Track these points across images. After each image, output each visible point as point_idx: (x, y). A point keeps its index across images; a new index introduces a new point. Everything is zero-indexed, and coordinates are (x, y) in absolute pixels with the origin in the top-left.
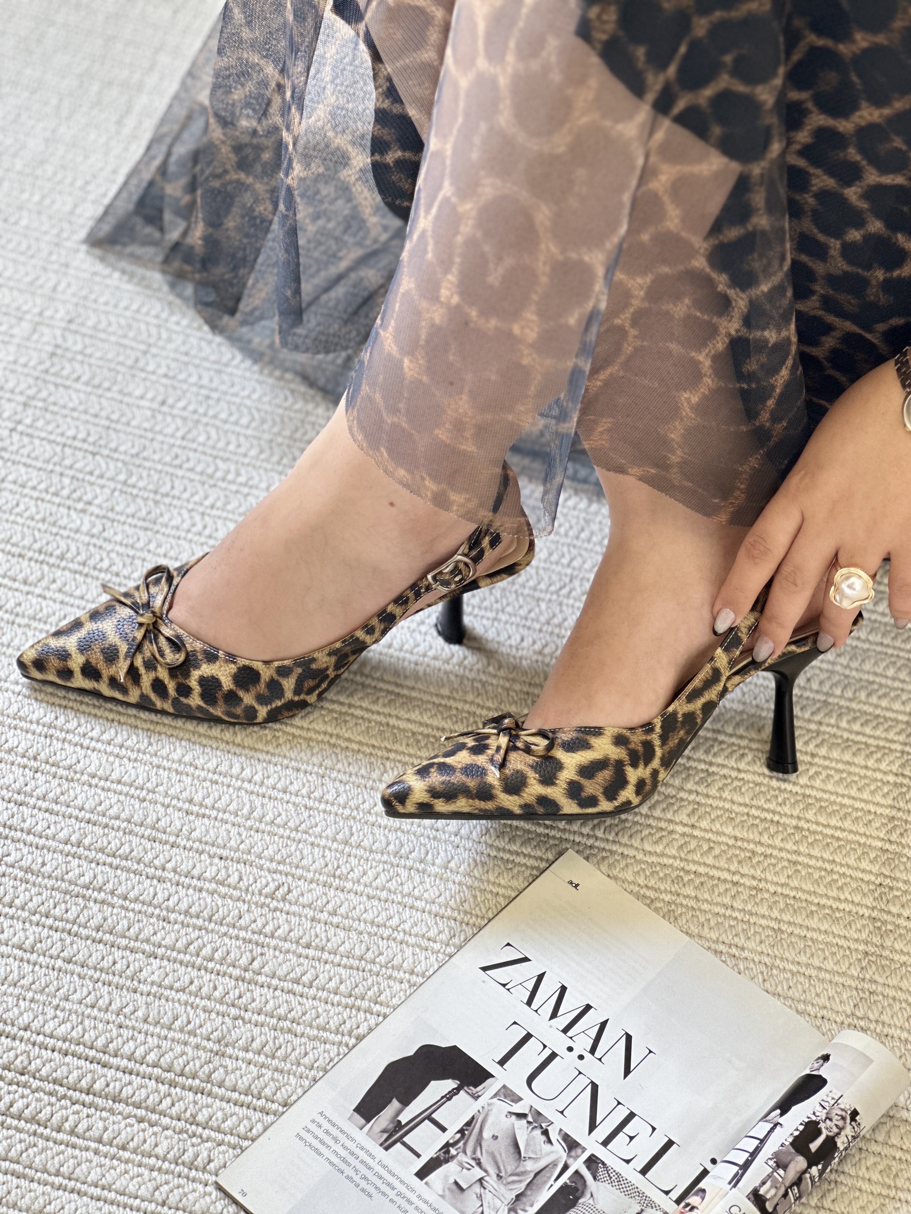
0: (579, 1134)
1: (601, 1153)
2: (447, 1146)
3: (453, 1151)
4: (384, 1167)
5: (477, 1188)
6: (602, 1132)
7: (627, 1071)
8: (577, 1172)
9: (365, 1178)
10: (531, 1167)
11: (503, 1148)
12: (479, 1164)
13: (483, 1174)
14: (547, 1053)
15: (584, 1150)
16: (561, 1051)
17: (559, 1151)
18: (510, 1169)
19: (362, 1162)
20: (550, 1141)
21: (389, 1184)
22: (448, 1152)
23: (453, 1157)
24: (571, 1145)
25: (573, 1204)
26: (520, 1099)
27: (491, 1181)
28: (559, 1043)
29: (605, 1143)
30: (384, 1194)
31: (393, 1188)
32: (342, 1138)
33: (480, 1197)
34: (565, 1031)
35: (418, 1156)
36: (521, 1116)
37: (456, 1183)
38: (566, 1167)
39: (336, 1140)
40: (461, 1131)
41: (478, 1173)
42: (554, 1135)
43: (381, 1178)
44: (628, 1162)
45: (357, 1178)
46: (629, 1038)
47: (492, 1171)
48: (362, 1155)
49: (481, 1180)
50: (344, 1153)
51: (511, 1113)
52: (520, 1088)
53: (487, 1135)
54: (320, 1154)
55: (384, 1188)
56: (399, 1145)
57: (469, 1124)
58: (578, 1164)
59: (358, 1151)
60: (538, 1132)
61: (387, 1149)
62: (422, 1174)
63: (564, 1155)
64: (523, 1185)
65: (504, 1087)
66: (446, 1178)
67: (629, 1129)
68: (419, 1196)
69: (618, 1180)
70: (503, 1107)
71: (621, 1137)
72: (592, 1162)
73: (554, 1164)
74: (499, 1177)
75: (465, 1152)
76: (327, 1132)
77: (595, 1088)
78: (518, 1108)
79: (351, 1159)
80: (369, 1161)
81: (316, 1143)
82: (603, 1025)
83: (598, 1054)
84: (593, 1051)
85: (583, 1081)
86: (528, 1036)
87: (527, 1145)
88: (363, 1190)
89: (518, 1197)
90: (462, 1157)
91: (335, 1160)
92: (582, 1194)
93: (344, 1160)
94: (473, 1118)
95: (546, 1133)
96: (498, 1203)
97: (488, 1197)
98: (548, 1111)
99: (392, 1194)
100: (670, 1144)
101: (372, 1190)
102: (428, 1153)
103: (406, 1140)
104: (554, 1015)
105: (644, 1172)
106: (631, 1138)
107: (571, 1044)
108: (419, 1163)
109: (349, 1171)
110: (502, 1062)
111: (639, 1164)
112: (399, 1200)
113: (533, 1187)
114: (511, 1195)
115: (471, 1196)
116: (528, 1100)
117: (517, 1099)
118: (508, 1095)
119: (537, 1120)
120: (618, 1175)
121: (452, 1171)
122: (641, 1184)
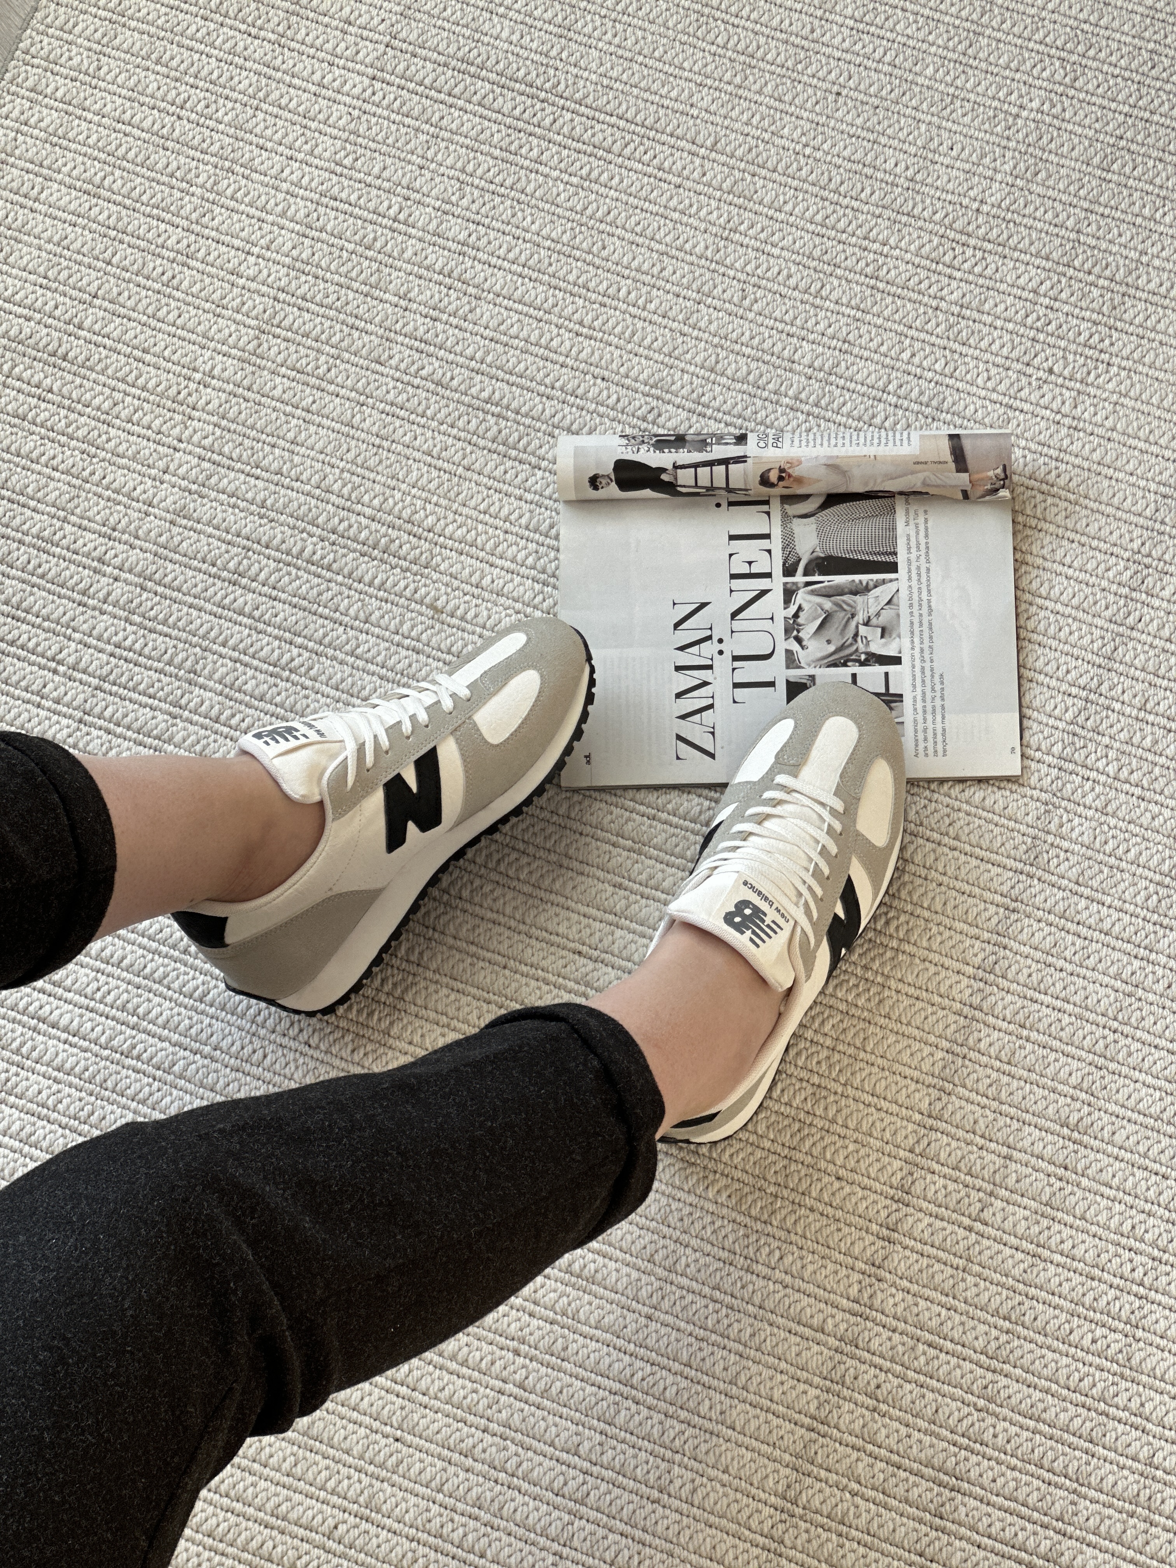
0: (776, 596)
1: (778, 571)
2: (862, 664)
3: (863, 657)
4: (914, 686)
5: (874, 621)
6: (763, 584)
7: (703, 605)
8: (806, 573)
9: (933, 690)
10: (828, 604)
11: (832, 631)
12: (856, 635)
13: (861, 627)
14: (737, 664)
15: (785, 584)
16: (728, 655)
17: (801, 597)
18: (842, 614)
19: (924, 701)
20: (800, 608)
21: (923, 672)
22: (866, 660)
23: (866, 653)
24: (789, 594)
25: (829, 558)
26: (787, 651)
27: (861, 617)
28: (723, 665)
29: (768, 575)
30: (932, 670)
31: (923, 668)
32: (920, 727)
33: (878, 614)
34: (710, 667)
35: (887, 674)
36: (799, 640)
37: (882, 636)
38: (808, 584)
39: (925, 730)
40: (845, 665)
41: (863, 630)
42: (793, 609)
43: (923, 681)
44: (769, 551)
45: (938, 694)
46: (677, 626)
47: (853, 624)
48: (919, 705)
49: (867, 624)
50: (929, 717)
51: (803, 647)
52: (780, 657)
53: (832, 648)
54: (944, 731)
55: (928, 673)
56: (892, 691)
57: (834, 665)
58: (799, 578)
59: (920, 710)
60: (800, 620)
61: (901, 696)
62: (897, 661)
63: (800, 592)
64: (845, 598)
65: (788, 667)
66: (885, 645)
67: (745, 569)
68: (913, 649)
69: (788, 545)
70: (802, 655)
71: (755, 569)
72: (788, 571)
73: (813, 593)
74: (853, 616)
75: (857, 650)
76: (926, 739)
77: (734, 615)
78: (795, 646)
79: (929, 709)
80: (919, 698)
81: (940, 738)
82: (682, 648)
83: (708, 633)
84: (709, 638)
85: (737, 626)
86: (736, 685)
87: (815, 619)
88: (942, 683)
89: (855, 593)
90: (861, 647)
91: (939, 718)
92: (818, 558)
93: (934, 712)
94: (829, 666)
95: (796, 616)
96: (871, 601)
97: (873, 611)
98: (779, 629)
99: (927, 665)
100: (732, 538)
101: (937, 679)
102: (879, 670)
103: (883, 691)
104: (705, 684)
105: (767, 536)
106: (750, 563)
107: (716, 656)
108: (891, 669)
109: (938, 703)
110: (771, 684)
111: (764, 544)
112: (927, 657)
113: (840, 591)
114: (858, 598)
115: (882, 620)
116: (783, 645)
117: (789, 653)
118: (791, 660)
119: (792, 628)
120: (783, 549)
121: (878, 647)
122: (777, 532)
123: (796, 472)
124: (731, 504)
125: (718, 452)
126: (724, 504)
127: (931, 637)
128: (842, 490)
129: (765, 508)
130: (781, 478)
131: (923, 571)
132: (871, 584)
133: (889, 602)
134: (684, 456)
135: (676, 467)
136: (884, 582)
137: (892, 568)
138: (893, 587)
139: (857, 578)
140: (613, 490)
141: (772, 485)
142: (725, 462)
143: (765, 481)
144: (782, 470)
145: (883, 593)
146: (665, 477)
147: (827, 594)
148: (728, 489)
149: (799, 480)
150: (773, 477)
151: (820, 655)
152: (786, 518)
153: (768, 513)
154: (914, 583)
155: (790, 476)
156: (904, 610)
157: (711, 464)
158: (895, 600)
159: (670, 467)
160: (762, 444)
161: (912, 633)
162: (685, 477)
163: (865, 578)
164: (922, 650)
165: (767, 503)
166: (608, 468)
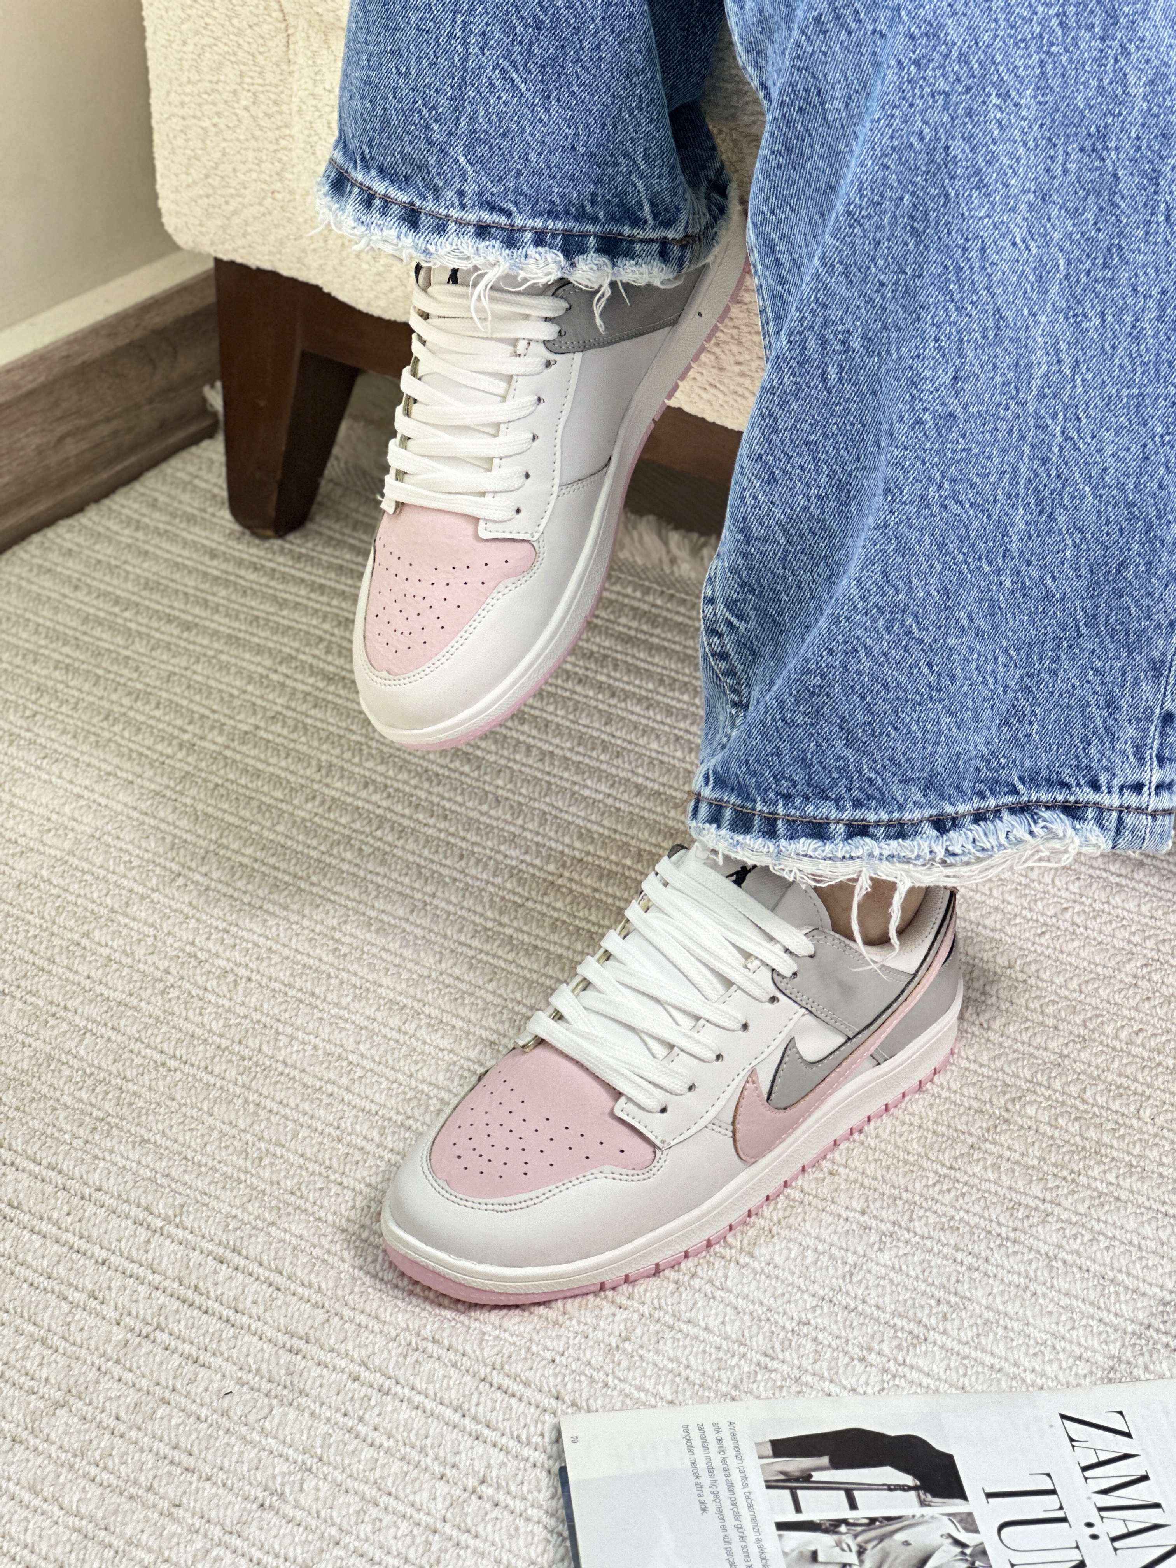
3: (843, 1528)
4: (749, 1499)
9: (716, 1495)
12: (861, 1553)
13: (855, 1562)
16: (1077, 1521)
19: (729, 1482)
21: (737, 1514)
23: (837, 1533)
26: (976, 1531)
28: (1083, 1515)
30: (722, 1518)
31: (738, 1520)
32: (731, 1454)
34: (1102, 1509)
35: (798, 1511)
36: (960, 1544)
37: (815, 1552)
39: (722, 1450)
40: (873, 1521)
41: (850, 1558)
43: (734, 1504)
45: (707, 1490)
48: (736, 1477)
50: (717, 1463)
51: (950, 1536)
52: (988, 1524)
53: (899, 1537)
54: (691, 1452)
55: (728, 1514)
56: (787, 1492)
57: (889, 1519)
59: (735, 1471)
61: (768, 1487)
62: (785, 1527)
66: (809, 1543)
68: (759, 1540)
70: (947, 1527)
75: (856, 1536)
76: (720, 1440)
78: (964, 1537)
79: (719, 1473)
80: (738, 1485)
81: (697, 1441)
82: (1156, 1527)
83: (1120, 1544)
84: (1116, 1539)
85: (1071, 1555)
86: (1053, 1492)
88: (702, 1503)
90: (848, 1539)
91: (702, 1464)
93: (711, 1471)
94: (899, 1518)
99: (730, 1522)
101: (712, 1507)
103: (800, 1493)
107: (1096, 1521)
109: (705, 1480)
110: (992, 1495)
112: (732, 1531)
116: (984, 1537)
117: (973, 1530)
118: (965, 1519)
119: (973, 1556)
121: (821, 1542)
151: (919, 1529)
164: (743, 1539)
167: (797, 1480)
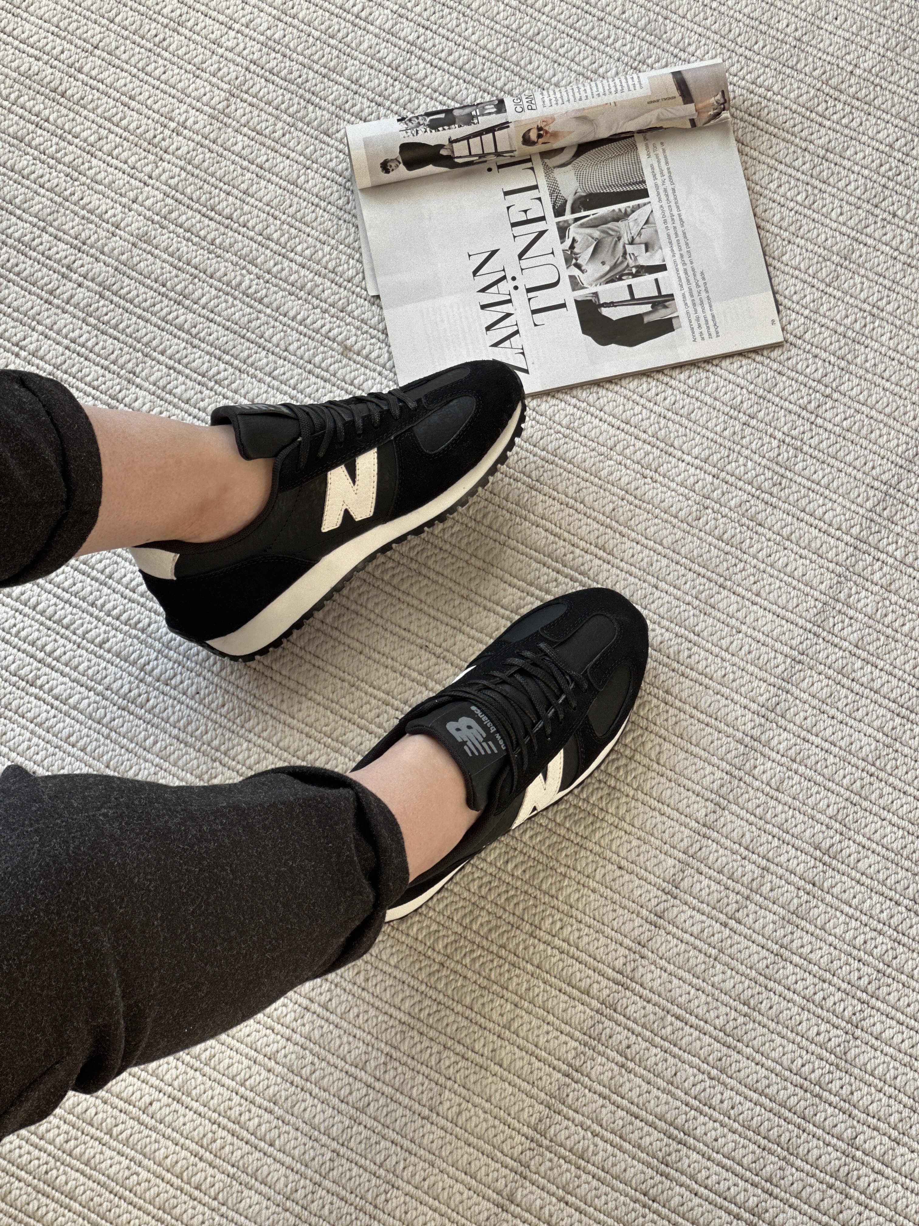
0: (553, 233)
2: (635, 276)
3: (634, 270)
4: (681, 286)
5: (637, 240)
6: (540, 226)
7: (494, 253)
9: (698, 286)
10: (596, 233)
11: (605, 254)
12: (625, 253)
14: (531, 295)
15: (558, 223)
16: (522, 290)
17: (573, 231)
18: (610, 239)
19: (692, 296)
20: (574, 240)
21: (686, 273)
23: (636, 267)
24: (563, 231)
25: (590, 195)
26: (570, 277)
27: (625, 239)
28: (520, 297)
29: (543, 218)
30: (693, 270)
31: (685, 270)
32: (693, 317)
33: (639, 234)
34: (509, 301)
35: (656, 280)
36: (578, 266)
37: (647, 251)
38: (576, 220)
39: (698, 319)
42: (568, 242)
43: (688, 280)
44: (539, 199)
45: (702, 288)
46: (475, 272)
50: (699, 309)
52: (565, 282)
54: (713, 316)
55: (690, 273)
56: (663, 293)
58: (568, 216)
59: (690, 304)
60: (576, 250)
61: (672, 295)
62: (662, 268)
63: (572, 227)
65: (574, 290)
67: (523, 218)
68: (674, 256)
69: (554, 191)
70: (583, 278)
71: (530, 216)
72: (559, 212)
73: (582, 226)
74: (619, 238)
75: (628, 265)
76: (699, 327)
77: (521, 256)
78: (576, 272)
79: (698, 302)
80: (687, 295)
81: (711, 325)
82: (483, 290)
83: (502, 274)
84: (504, 278)
85: (524, 263)
86: (534, 312)
87: (588, 247)
88: (704, 279)
89: (617, 220)
90: (631, 263)
91: (707, 307)
92: (581, 197)
93: (702, 303)
94: (607, 282)
97: (635, 231)
99: (689, 267)
100: (507, 193)
101: (699, 276)
102: (650, 278)
103: (657, 294)
104: (508, 315)
105: (536, 187)
106: (525, 211)
107: (513, 292)
108: (659, 275)
109: (704, 295)
110: (563, 306)
111: (534, 193)
112: (687, 260)
113: (604, 221)
114: (620, 224)
115: (644, 238)
116: (566, 273)
117: (572, 278)
118: (575, 284)
119: (571, 257)
120: (551, 195)
121: (644, 260)
122: (542, 182)
123: (551, 128)
124: (500, 167)
125: (484, 122)
126: (495, 169)
127: (687, 244)
128: (590, 138)
129: (529, 165)
130: (539, 136)
131: (670, 192)
132: (629, 210)
133: (647, 222)
134: (456, 131)
135: (451, 142)
136: (639, 206)
137: (644, 194)
138: (648, 209)
139: (616, 207)
140: (401, 172)
141: (533, 143)
142: (491, 130)
143: (526, 141)
144: (540, 129)
145: (641, 215)
146: (443, 152)
147: (594, 225)
148: (498, 154)
149: (555, 135)
150: (533, 136)
151: (598, 275)
152: (548, 169)
153: (532, 169)
154: (664, 203)
155: (547, 132)
156: (660, 226)
157: (480, 134)
158: (651, 219)
159: (446, 143)
160: (519, 109)
161: (671, 243)
162: (460, 150)
163: (623, 206)
164: (682, 256)
165: (529, 160)
166: (396, 153)
167: (659, 303)
